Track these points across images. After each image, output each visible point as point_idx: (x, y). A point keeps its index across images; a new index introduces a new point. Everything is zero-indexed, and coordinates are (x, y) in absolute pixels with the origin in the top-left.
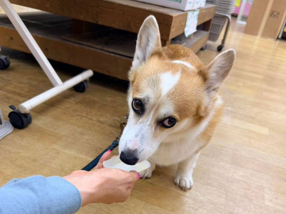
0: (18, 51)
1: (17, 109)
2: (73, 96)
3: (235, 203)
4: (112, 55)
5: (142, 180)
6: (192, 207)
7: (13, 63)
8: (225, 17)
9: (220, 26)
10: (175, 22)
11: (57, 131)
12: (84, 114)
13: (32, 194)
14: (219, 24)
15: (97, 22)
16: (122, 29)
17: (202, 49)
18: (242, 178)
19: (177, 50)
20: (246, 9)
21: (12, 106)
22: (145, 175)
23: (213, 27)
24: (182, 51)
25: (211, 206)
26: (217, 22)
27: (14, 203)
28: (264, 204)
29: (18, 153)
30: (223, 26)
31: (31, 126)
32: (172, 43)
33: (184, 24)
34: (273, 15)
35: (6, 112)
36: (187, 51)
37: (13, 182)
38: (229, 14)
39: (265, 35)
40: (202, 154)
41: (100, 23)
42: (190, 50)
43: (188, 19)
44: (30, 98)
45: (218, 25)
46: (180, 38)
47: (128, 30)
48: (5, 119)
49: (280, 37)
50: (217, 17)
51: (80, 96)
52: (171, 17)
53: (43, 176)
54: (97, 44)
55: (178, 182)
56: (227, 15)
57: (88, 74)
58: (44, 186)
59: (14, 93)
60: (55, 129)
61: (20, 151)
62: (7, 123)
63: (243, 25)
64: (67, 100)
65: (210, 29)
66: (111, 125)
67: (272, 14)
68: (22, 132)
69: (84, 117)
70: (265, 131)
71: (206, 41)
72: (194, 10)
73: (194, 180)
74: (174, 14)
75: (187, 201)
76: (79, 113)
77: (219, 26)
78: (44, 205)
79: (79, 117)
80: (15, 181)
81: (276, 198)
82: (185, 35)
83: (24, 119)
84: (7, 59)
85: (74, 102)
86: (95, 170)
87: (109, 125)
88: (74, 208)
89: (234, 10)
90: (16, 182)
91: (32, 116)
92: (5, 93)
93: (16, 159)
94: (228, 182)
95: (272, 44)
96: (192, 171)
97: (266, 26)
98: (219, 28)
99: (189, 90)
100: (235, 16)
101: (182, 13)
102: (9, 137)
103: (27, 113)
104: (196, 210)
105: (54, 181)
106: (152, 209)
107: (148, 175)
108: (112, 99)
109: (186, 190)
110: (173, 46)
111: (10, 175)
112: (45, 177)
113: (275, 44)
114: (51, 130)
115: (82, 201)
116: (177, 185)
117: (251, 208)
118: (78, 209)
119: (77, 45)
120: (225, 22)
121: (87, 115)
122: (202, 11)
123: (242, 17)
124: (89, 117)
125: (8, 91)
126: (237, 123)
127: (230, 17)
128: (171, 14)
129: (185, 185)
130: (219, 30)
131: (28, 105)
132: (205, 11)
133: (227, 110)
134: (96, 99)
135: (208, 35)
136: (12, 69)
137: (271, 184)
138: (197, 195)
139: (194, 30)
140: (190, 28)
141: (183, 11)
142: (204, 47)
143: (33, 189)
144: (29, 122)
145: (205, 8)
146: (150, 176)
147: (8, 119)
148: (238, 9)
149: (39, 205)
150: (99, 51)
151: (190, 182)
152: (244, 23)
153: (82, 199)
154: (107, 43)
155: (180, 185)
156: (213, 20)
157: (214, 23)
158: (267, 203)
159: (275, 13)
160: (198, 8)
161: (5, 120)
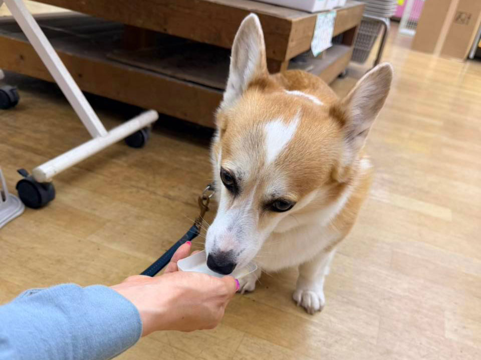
0: (33, 78)
1: (30, 174)
2: (124, 154)
3: (395, 335)
4: (190, 85)
5: (238, 296)
6: (324, 341)
7: (24, 98)
8: (379, 23)
9: (371, 37)
10: (296, 31)
11: (97, 213)
12: (142, 184)
13: (59, 315)
14: (370, 34)
15: (165, 30)
16: (207, 41)
17: (340, 76)
18: (407, 294)
19: (297, 79)
20: (414, 8)
21: (23, 170)
22: (244, 288)
23: (359, 40)
24: (306, 81)
25: (355, 339)
26: (366, 31)
27: (29, 330)
28: (443, 336)
29: (33, 248)
30: (376, 38)
31: (53, 204)
32: (289, 67)
33: (310, 34)
34: (459, 20)
35: (12, 180)
36: (315, 81)
37: (27, 294)
38: (386, 18)
39: (447, 52)
40: (338, 252)
41: (170, 32)
42: (320, 80)
43: (317, 26)
44: (52, 156)
45: (367, 36)
46: (304, 58)
47: (217, 43)
48: (10, 192)
49: (472, 56)
50: (365, 22)
51: (136, 155)
52: (289, 23)
53: (78, 285)
54: (164, 68)
55: (300, 299)
56: (383, 20)
57: (149, 117)
58: (79, 301)
59: (27, 148)
60: (94, 209)
61: (35, 245)
62: (14, 198)
63: (409, 35)
64: (114, 160)
65: (355, 42)
66: (187, 204)
67: (458, 18)
68: (39, 214)
69: (142, 189)
70: (445, 214)
71: (347, 63)
72: (328, 11)
73: (326, 296)
74: (295, 18)
75: (315, 331)
76: (133, 183)
77: (369, 38)
78: (79, 334)
79: (134, 190)
80: (31, 293)
81: (464, 328)
82: (312, 53)
83: (42, 191)
84: (14, 91)
85: (125, 165)
86: (165, 275)
87: (184, 203)
88: (130, 338)
89: (395, 10)
90: (33, 295)
91: (56, 188)
92: (10, 148)
93: (29, 258)
94: (384, 299)
95: (458, 67)
96: (323, 280)
97: (448, 37)
98: (370, 40)
99: (314, 147)
100: (396, 20)
101: (307, 16)
102: (16, 222)
103: (49, 181)
104: (330, 346)
105: (96, 293)
106: (255, 343)
107: (249, 287)
108: (189, 159)
109: (313, 312)
110: (292, 72)
111: (18, 286)
112: (81, 287)
113: (463, 68)
114: (88, 210)
115: (142, 326)
116: (298, 305)
117: (421, 344)
118: (136, 341)
119: (130, 69)
120: (379, 30)
121: (148, 185)
122: (341, 13)
123: (408, 22)
124: (151, 189)
125: (16, 146)
126: (400, 201)
127: (387, 22)
128: (289, 18)
129: (312, 303)
130: (368, 44)
131: (49, 169)
132: (345, 12)
133: (383, 179)
134: (162, 159)
135: (350, 54)
136: (23, 108)
137: (456, 303)
138: (331, 321)
139: (328, 44)
140: (321, 41)
141: (310, 13)
142: (344, 72)
143: (60, 307)
144: (51, 196)
145: (346, 7)
146: (253, 288)
147: (16, 191)
148: (401, 8)
149: (70, 333)
150: (168, 79)
151: (320, 300)
152: (412, 32)
153: (142, 323)
154: (180, 66)
155: (303, 305)
156: (359, 27)
157: (361, 32)
158: (449, 335)
159: (463, 16)
160: (335, 8)
161: (11, 194)
